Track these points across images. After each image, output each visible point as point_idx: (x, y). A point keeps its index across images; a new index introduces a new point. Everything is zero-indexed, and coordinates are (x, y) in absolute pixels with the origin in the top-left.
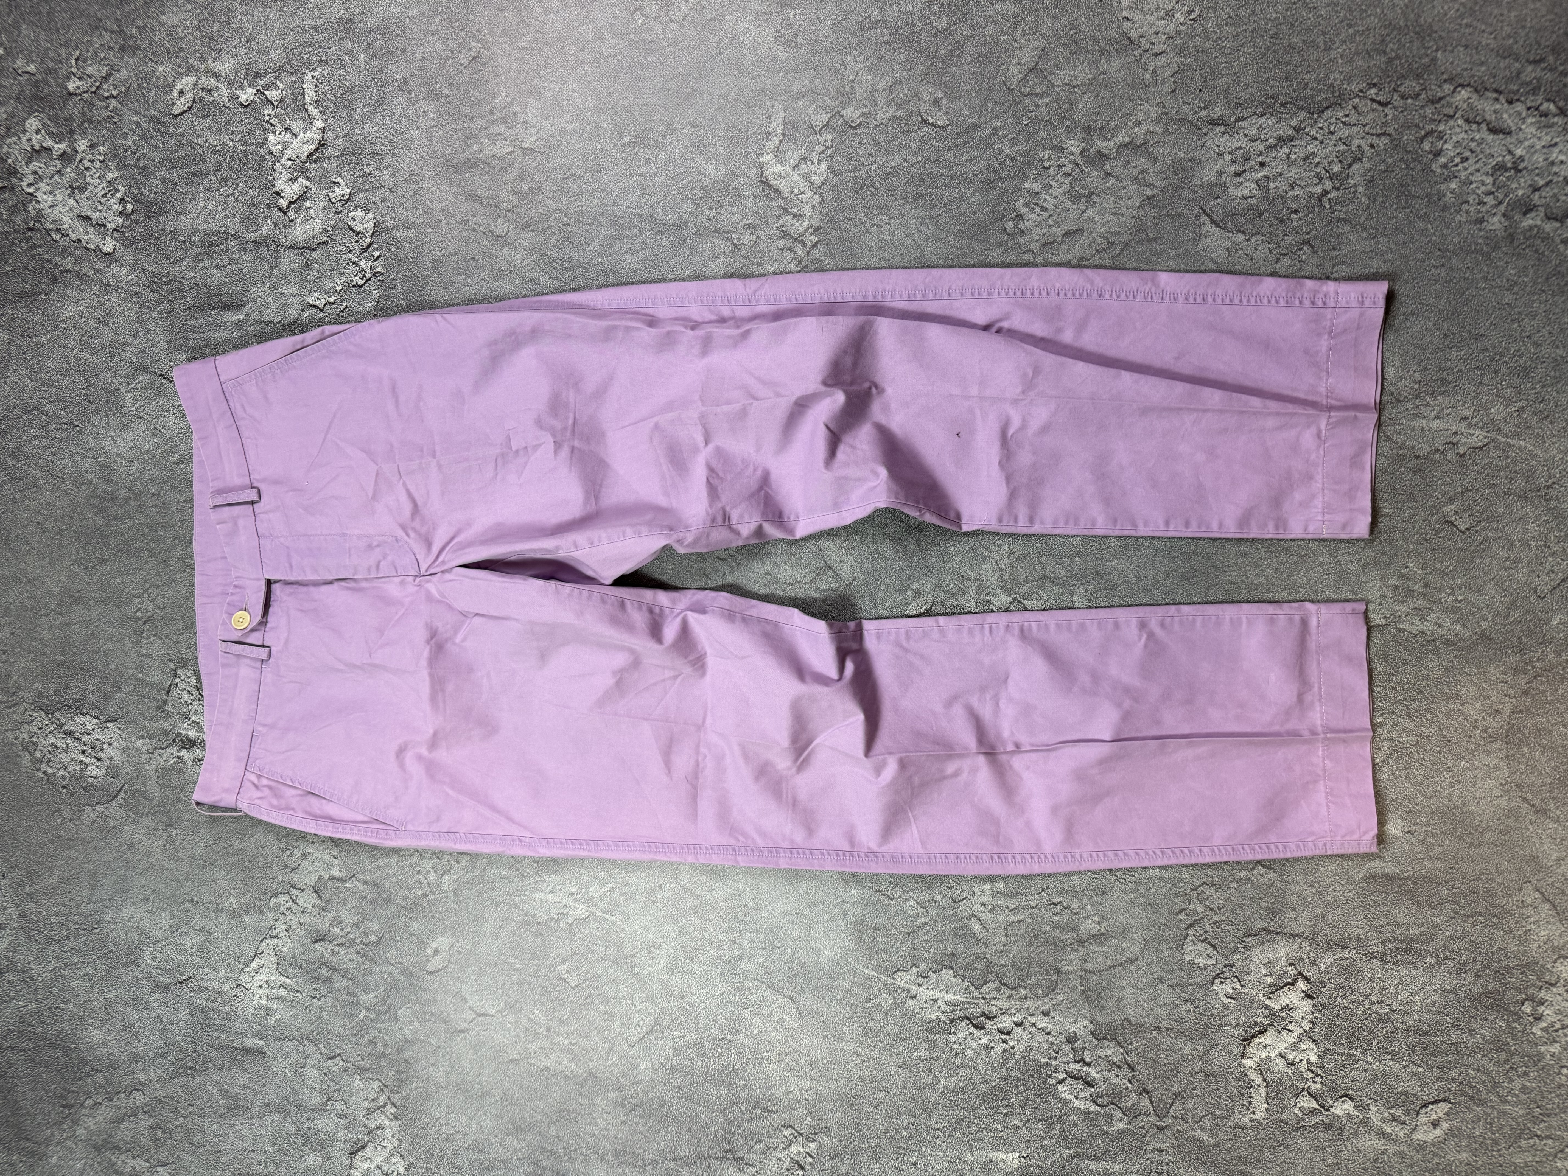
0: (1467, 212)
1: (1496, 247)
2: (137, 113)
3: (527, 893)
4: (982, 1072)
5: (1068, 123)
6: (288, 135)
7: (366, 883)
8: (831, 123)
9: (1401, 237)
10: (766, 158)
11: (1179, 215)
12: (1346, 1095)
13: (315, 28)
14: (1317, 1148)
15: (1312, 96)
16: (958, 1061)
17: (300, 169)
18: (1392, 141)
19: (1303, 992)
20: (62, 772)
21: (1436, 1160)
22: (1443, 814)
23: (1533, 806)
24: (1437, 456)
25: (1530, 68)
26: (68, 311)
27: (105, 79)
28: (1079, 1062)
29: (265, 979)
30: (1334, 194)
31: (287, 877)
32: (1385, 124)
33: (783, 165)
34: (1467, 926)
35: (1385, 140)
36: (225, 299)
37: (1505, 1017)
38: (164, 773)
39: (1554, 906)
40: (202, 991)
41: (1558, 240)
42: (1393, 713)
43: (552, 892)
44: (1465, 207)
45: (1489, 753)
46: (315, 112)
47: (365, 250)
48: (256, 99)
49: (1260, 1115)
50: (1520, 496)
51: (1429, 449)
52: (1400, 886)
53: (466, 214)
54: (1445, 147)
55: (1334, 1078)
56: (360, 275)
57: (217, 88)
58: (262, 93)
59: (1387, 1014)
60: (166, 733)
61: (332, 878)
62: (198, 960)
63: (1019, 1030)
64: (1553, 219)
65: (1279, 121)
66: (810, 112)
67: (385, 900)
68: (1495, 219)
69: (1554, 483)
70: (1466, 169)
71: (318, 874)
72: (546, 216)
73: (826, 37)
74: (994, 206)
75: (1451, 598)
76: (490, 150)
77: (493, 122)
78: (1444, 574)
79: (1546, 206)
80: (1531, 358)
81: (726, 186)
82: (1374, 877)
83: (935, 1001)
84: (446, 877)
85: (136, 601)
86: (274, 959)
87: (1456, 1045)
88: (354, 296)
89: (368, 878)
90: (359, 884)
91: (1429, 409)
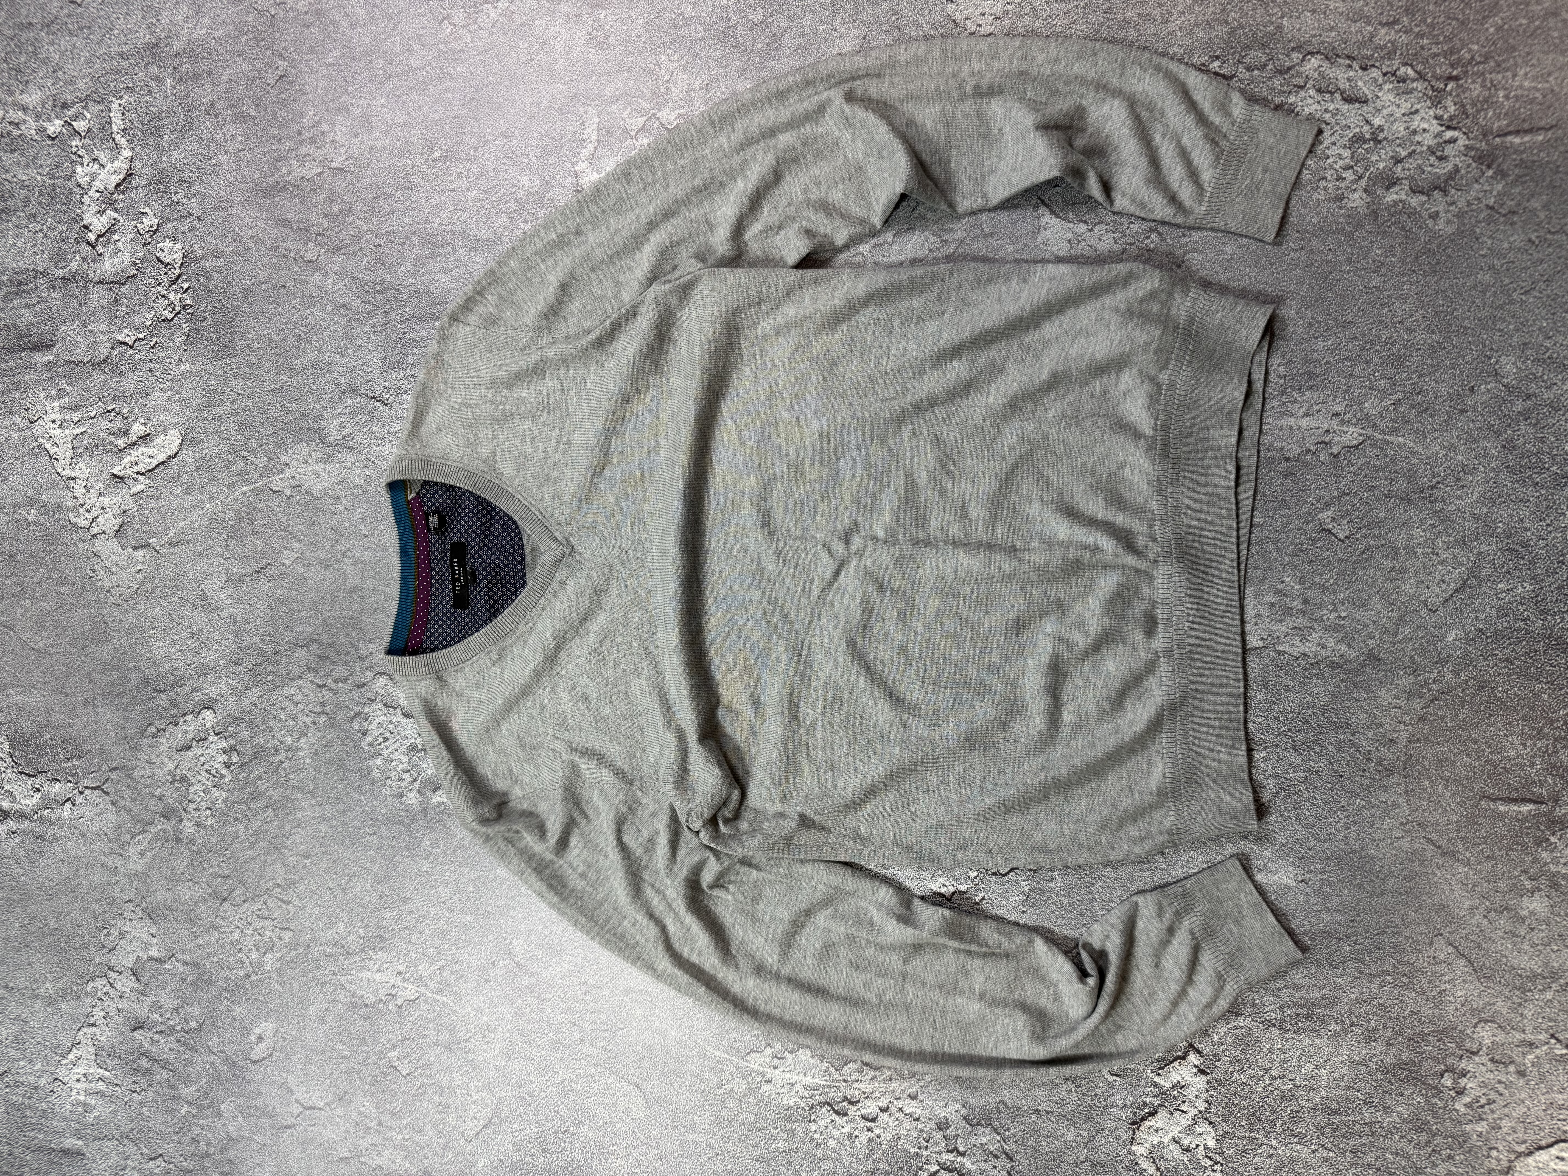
1: (1359, 226)
3: (354, 972)
4: (848, 1163)
6: (96, 166)
7: (185, 963)
8: (647, 127)
10: (581, 166)
13: (121, 55)
16: (819, 1152)
17: (108, 201)
19: (1196, 1066)
22: (1339, 860)
23: (1439, 847)
24: (1309, 457)
25: (1383, 31)
28: (952, 1152)
29: (83, 1072)
31: (104, 959)
33: (598, 173)
34: (1374, 987)
36: (34, 339)
37: (1424, 1092)
39: (1469, 961)
40: (18, 1087)
41: (1425, 214)
42: (1277, 746)
43: (379, 970)
44: (1323, 183)
45: (1386, 788)
46: (123, 141)
47: (174, 282)
48: (64, 130)
50: (1402, 499)
51: (1299, 450)
53: (276, 240)
55: (1235, 1165)
56: (169, 309)
57: (25, 121)
58: (70, 124)
59: (1290, 1090)
61: (151, 959)
62: (13, 1052)
63: (884, 1116)
64: (1419, 192)
66: (625, 115)
67: (206, 982)
68: (1356, 195)
69: (1438, 483)
71: (136, 954)
72: (357, 238)
73: (639, 37)
75: (1333, 615)
76: (299, 172)
77: (301, 143)
78: (1324, 588)
79: (1411, 178)
80: (1405, 346)
81: (541, 198)
83: (793, 1085)
84: (269, 956)
86: (92, 1050)
87: (1370, 1124)
88: (164, 331)
89: (187, 958)
90: (178, 965)
91: (1297, 405)
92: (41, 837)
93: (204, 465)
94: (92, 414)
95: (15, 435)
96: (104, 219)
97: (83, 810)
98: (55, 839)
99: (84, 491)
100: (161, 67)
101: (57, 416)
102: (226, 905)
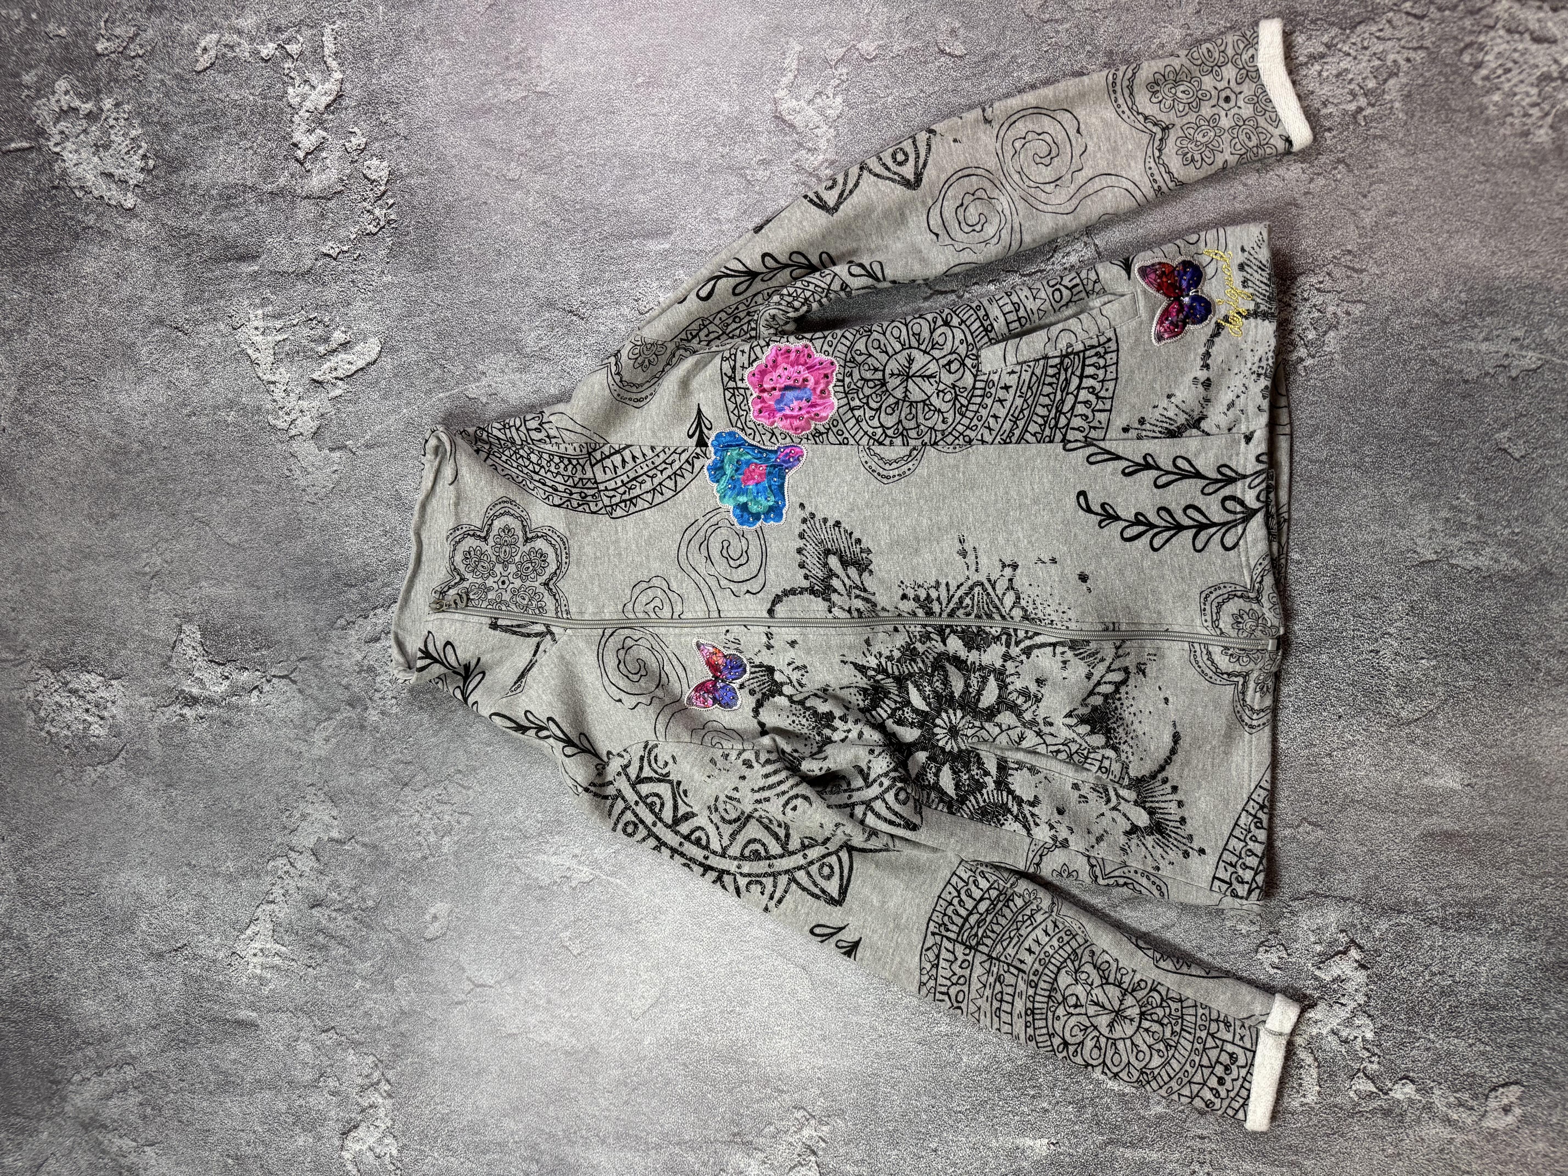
1: (1544, 160)
2: (161, 71)
3: (530, 855)
5: (1089, 48)
6: (307, 87)
7: (364, 845)
8: (847, 57)
9: (1441, 154)
10: (781, 94)
12: (1406, 1077)
14: (1375, 1137)
15: (1344, 12)
17: (318, 120)
18: (1429, 54)
19: (1356, 961)
20: (65, 732)
21: (1509, 1151)
22: (1506, 766)
24: (1487, 380)
26: (89, 267)
27: (132, 39)
29: (260, 947)
30: (1369, 111)
31: (286, 839)
32: (1422, 37)
33: (798, 100)
34: (1536, 888)
35: (1422, 54)
36: (241, 250)
38: (166, 731)
40: (196, 960)
43: (555, 854)
44: (1509, 119)
45: (1554, 698)
46: (334, 64)
47: (379, 198)
48: (277, 53)
49: (1311, 1099)
51: (1478, 373)
52: (1460, 845)
53: (479, 159)
54: (1487, 58)
55: (1393, 1058)
56: (374, 223)
57: (239, 44)
58: (283, 47)
59: (1450, 986)
60: (169, 690)
61: (331, 840)
62: (193, 926)
65: (1309, 38)
66: (825, 46)
67: (384, 863)
68: (1542, 131)
70: (1509, 80)
71: (317, 835)
72: (559, 159)
75: (1507, 531)
76: (505, 96)
77: (508, 68)
78: (1498, 505)
81: (740, 123)
82: (1431, 834)
84: (446, 839)
85: (145, 555)
86: (270, 926)
87: (1527, 1020)
88: (367, 244)
89: (366, 840)
90: (358, 847)
91: (1477, 330)
92: (228, 722)
93: (402, 372)
94: (295, 322)
95: (218, 341)
96: (313, 138)
97: (270, 698)
98: (241, 725)
99: (284, 395)
101: (260, 324)
102: (407, 790)
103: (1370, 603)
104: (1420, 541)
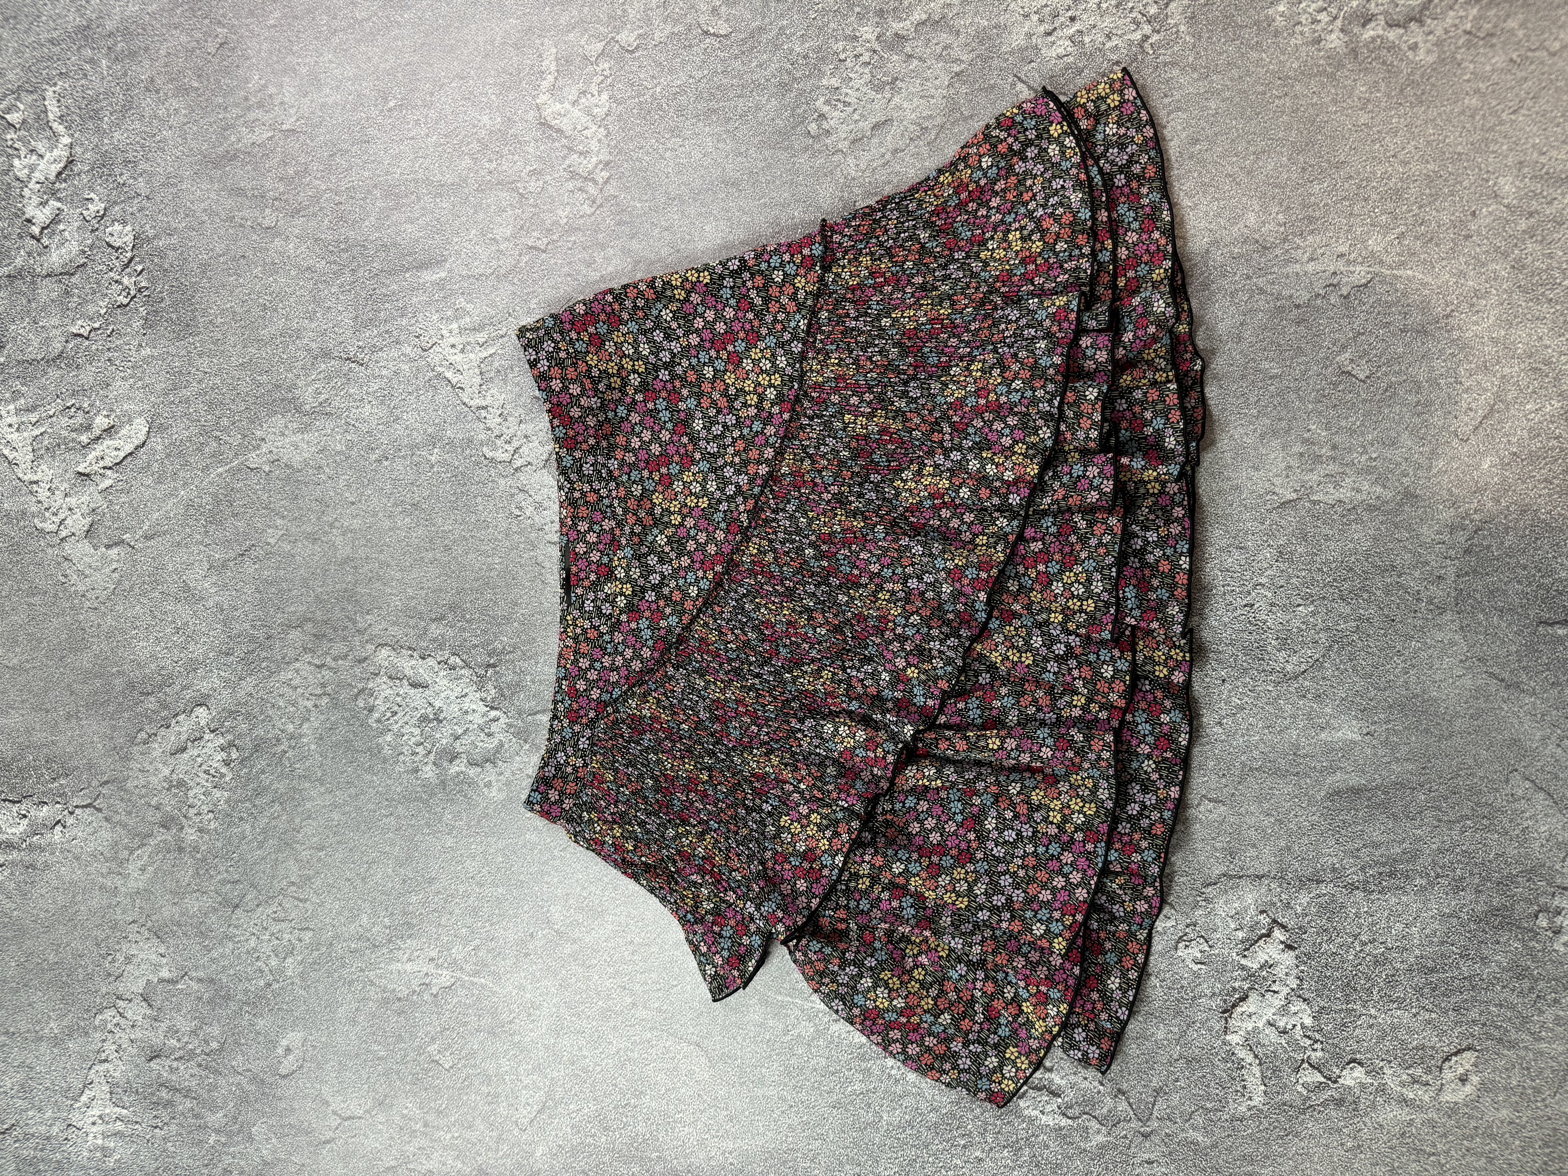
0: (1302, 33)
1: (1340, 66)
3: (382, 965)
4: (929, 1098)
5: (857, 9)
6: (34, 157)
7: (200, 980)
8: (607, 51)
9: (1235, 73)
10: (542, 99)
11: (993, 87)
12: (1353, 1061)
13: (51, 41)
14: (1330, 1131)
16: (899, 1089)
17: (50, 191)
19: (1282, 942)
21: (1473, 1123)
22: (1402, 706)
23: (1503, 680)
24: (1319, 302)
29: (99, 1113)
30: (1155, 38)
31: (111, 988)
33: (562, 103)
34: (1455, 834)
37: (1520, 936)
39: (1549, 794)
40: (28, 1139)
41: (1404, 47)
42: (1324, 598)
43: (409, 960)
44: (1298, 28)
45: (1440, 627)
46: (60, 128)
47: (127, 266)
49: (1258, 1100)
50: (1418, 332)
51: (1308, 296)
52: (1369, 799)
53: (230, 210)
55: (1335, 1041)
56: (124, 294)
59: (1383, 954)
61: (161, 981)
62: (20, 1102)
64: (1396, 25)
67: (223, 997)
68: (1333, 36)
69: (1453, 311)
71: (146, 978)
72: (316, 198)
74: (793, 110)
75: (1364, 457)
76: (249, 138)
77: (249, 109)
78: (1352, 432)
79: (1386, 13)
80: (1401, 179)
81: (504, 134)
82: (1338, 793)
84: (289, 960)
86: (106, 1088)
87: (1470, 978)
88: (120, 317)
89: (201, 974)
90: (192, 983)
91: (1300, 251)
92: (31, 866)
93: (175, 451)
94: (51, 413)
96: (47, 211)
97: (75, 831)
98: (47, 866)
99: (49, 494)
100: (94, 49)
101: (13, 420)
102: (239, 911)
103: (1236, 554)
104: (1278, 481)
